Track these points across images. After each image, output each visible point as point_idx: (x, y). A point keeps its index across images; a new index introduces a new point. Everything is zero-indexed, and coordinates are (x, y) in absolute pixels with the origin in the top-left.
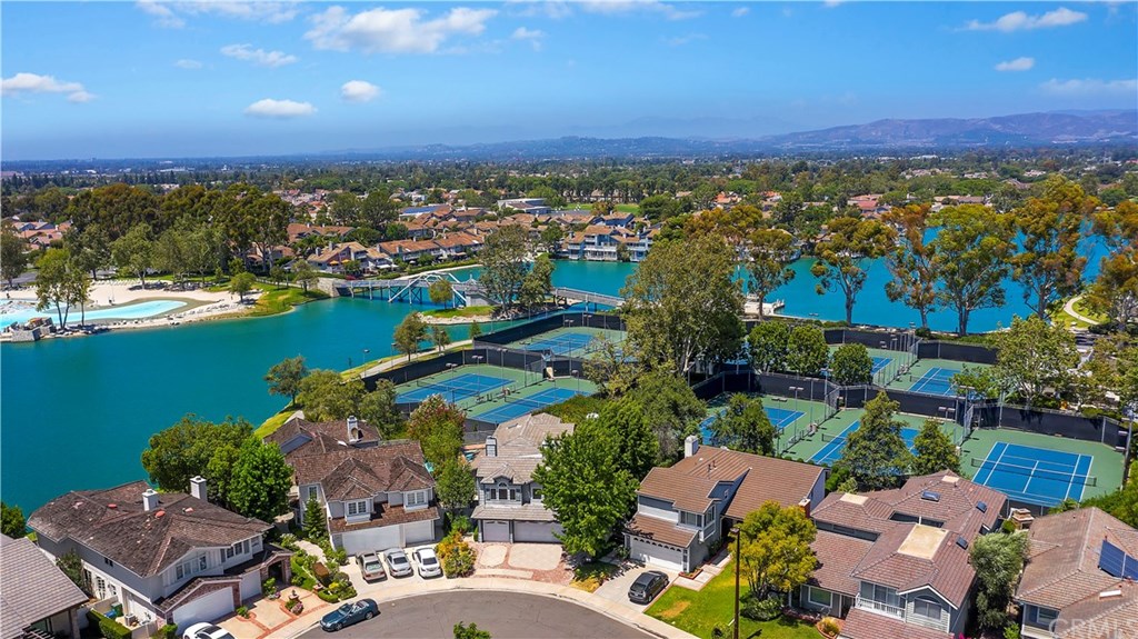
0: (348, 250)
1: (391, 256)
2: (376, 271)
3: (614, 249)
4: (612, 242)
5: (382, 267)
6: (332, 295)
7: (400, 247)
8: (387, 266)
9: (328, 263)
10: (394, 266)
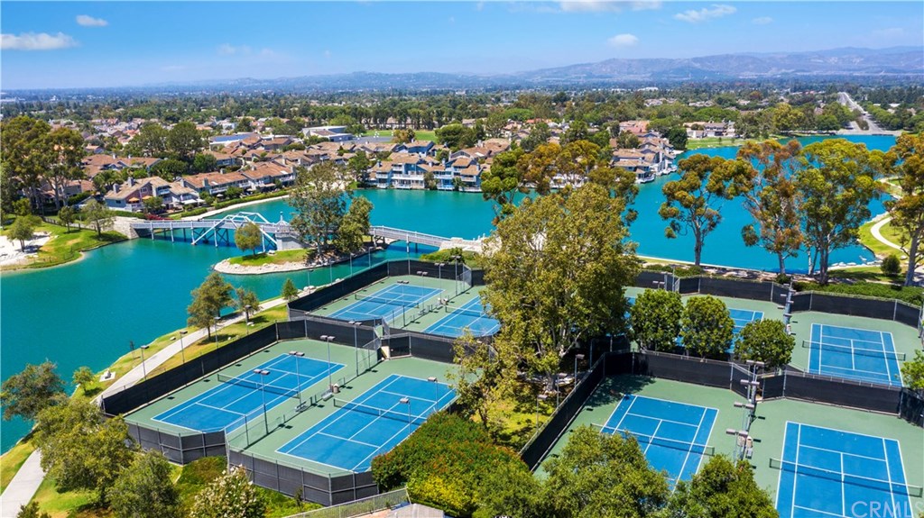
0: (149, 186)
1: (196, 189)
2: (181, 207)
3: (421, 178)
4: (419, 171)
5: (187, 202)
6: (130, 237)
7: (206, 181)
8: (192, 201)
9: (127, 201)
10: (199, 200)
